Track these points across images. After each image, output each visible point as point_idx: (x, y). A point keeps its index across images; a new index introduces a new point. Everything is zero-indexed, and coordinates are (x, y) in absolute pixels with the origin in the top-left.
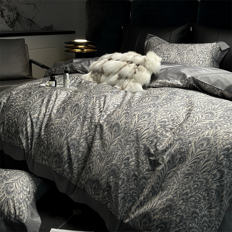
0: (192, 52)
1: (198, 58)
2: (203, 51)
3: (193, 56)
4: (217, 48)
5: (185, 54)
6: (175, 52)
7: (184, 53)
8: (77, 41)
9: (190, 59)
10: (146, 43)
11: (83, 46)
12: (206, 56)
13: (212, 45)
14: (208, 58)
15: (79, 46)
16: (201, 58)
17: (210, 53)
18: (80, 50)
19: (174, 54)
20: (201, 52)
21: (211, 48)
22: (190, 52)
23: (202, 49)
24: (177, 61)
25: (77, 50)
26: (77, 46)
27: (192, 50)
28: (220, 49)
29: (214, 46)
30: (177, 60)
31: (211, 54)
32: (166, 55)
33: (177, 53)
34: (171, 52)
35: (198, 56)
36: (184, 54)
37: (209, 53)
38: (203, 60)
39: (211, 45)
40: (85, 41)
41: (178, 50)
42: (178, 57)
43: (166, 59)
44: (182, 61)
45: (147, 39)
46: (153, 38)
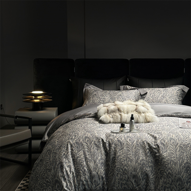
45: (85, 87)
46: (89, 86)
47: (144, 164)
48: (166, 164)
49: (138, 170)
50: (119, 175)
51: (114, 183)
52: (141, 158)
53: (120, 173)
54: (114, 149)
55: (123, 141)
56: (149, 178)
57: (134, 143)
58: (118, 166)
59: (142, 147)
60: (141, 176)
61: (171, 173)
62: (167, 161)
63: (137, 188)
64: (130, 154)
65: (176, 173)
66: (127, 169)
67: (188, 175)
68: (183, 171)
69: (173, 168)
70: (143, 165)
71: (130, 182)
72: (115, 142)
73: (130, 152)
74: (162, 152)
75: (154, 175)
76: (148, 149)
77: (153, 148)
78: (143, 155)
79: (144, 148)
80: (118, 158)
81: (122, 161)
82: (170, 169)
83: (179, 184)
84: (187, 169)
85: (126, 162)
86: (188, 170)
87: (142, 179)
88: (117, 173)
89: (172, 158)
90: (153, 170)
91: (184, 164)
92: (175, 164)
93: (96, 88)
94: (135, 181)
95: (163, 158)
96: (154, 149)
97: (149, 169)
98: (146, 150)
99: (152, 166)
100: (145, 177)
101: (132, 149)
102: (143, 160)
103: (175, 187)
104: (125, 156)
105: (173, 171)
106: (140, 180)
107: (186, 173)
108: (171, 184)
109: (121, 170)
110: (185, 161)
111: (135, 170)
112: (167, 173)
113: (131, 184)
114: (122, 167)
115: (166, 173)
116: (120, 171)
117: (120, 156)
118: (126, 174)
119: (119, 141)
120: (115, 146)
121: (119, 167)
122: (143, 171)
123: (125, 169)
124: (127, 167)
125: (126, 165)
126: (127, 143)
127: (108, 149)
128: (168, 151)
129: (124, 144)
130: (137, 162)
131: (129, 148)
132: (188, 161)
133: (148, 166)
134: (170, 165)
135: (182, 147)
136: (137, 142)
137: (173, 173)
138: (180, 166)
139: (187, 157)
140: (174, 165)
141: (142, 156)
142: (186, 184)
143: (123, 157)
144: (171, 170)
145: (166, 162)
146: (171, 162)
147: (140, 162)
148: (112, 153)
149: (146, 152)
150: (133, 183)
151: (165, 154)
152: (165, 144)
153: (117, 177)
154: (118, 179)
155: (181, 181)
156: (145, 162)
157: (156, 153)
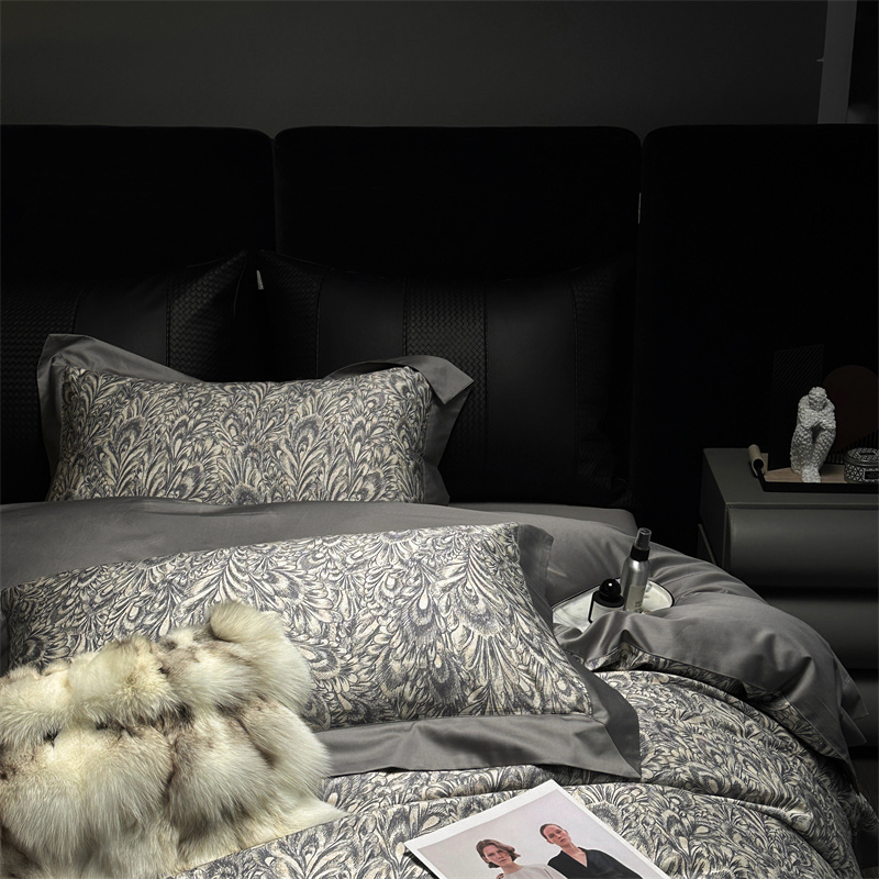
0: (316, 435)
1: (353, 464)
2: (368, 426)
3: (326, 461)
4: (422, 398)
5: (284, 447)
6: (230, 440)
7: (277, 448)
9: (313, 478)
10: (42, 381)
12: (387, 450)
13: (399, 385)
14: (394, 462)
16: (366, 466)
17: (400, 428)
19: (229, 456)
20: (360, 433)
21: (397, 403)
22: (305, 439)
23: (360, 413)
24: (249, 493)
27: (312, 424)
28: (435, 398)
29: (405, 389)
30: (246, 485)
31: (403, 432)
32: (185, 465)
33: (240, 449)
34: (209, 443)
35: (349, 454)
36: (279, 452)
37: (394, 431)
38: (377, 475)
39: (393, 384)
41: (242, 429)
42: (248, 470)
43: (190, 482)
44: (275, 490)
45: (46, 358)
46: (73, 348)
93: (127, 361)
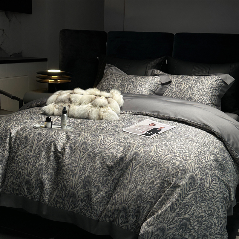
1: (136, 90)
8: (50, 71)
11: (57, 77)
15: (53, 77)
18: (53, 81)
25: (50, 80)
26: (50, 77)
40: (59, 71)
47: (42, 169)
48: (64, 174)
49: (32, 176)
50: (12, 178)
51: (6, 187)
52: (40, 162)
53: (14, 175)
54: (17, 147)
55: (30, 138)
56: (44, 187)
57: (41, 142)
58: (14, 167)
59: (48, 148)
60: (34, 183)
61: (66, 185)
62: (66, 169)
63: (29, 196)
64: (31, 155)
65: (71, 186)
66: (22, 172)
67: (85, 191)
68: (81, 186)
69: (69, 180)
70: (40, 170)
71: (21, 188)
72: (22, 138)
73: (31, 153)
74: (65, 158)
75: (52, 185)
76: (53, 152)
77: (58, 151)
78: (44, 158)
79: (48, 150)
80: (17, 158)
81: (20, 162)
82: (66, 180)
83: (72, 201)
84: (85, 183)
85: (23, 163)
86: (87, 185)
87: (36, 187)
88: (11, 176)
89: (73, 167)
90: (53, 178)
91: (83, 177)
92: (74, 175)
94: (27, 188)
95: (63, 166)
96: (59, 153)
97: (47, 177)
98: (50, 152)
99: (52, 173)
100: (40, 185)
101: (35, 150)
102: (42, 164)
103: (67, 204)
104: (24, 156)
105: (68, 183)
106: (33, 187)
107: (83, 188)
108: (63, 199)
109: (15, 172)
110: (87, 174)
111: (30, 175)
112: (63, 184)
113: (23, 190)
114: (17, 169)
115: (61, 184)
116: (14, 174)
117: (20, 155)
118: (19, 178)
119: (26, 137)
120: (20, 142)
121: (14, 169)
122: (39, 178)
123: (20, 171)
124: (22, 170)
125: (21, 168)
126: (34, 141)
127: (13, 145)
128: (73, 158)
129: (29, 141)
130: (34, 165)
131: (33, 147)
132: (91, 174)
133: (47, 173)
134: (67, 175)
135: (90, 155)
136: (44, 141)
137: (68, 186)
138: (79, 179)
139: (91, 169)
140: (71, 177)
141: (42, 160)
142: (80, 202)
143: (22, 158)
144: (67, 182)
145: (65, 171)
146: (70, 172)
147: (38, 166)
148: (14, 151)
149: (49, 155)
150: (25, 190)
151: (67, 161)
152: (74, 148)
153: (10, 179)
154: (11, 183)
155: (75, 198)
156: (44, 167)
157: (60, 158)
